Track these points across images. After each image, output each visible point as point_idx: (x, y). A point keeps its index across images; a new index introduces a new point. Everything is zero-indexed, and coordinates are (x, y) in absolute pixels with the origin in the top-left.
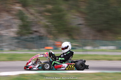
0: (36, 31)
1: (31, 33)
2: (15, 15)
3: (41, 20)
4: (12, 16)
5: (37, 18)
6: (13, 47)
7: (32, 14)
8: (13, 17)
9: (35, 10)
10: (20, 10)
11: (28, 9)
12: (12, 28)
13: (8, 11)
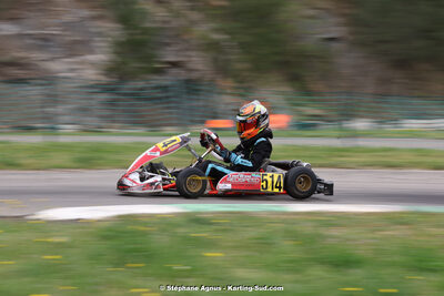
1: (159, 71)
2: (101, 5)
3: (193, 23)
5: (177, 15)
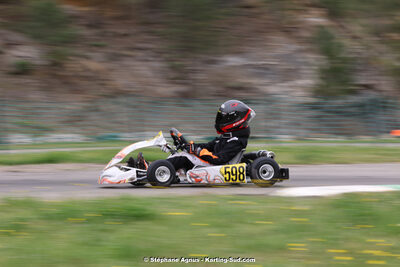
0: (367, 87)
1: (353, 92)
2: (308, 41)
4: (300, 43)
5: (368, 48)
6: (302, 132)
7: (355, 38)
8: (303, 47)
9: (363, 26)
10: (321, 27)
11: (343, 24)
12: (299, 78)
13: (289, 31)
